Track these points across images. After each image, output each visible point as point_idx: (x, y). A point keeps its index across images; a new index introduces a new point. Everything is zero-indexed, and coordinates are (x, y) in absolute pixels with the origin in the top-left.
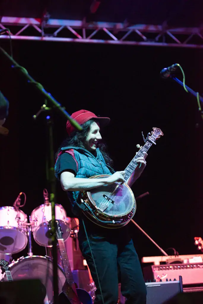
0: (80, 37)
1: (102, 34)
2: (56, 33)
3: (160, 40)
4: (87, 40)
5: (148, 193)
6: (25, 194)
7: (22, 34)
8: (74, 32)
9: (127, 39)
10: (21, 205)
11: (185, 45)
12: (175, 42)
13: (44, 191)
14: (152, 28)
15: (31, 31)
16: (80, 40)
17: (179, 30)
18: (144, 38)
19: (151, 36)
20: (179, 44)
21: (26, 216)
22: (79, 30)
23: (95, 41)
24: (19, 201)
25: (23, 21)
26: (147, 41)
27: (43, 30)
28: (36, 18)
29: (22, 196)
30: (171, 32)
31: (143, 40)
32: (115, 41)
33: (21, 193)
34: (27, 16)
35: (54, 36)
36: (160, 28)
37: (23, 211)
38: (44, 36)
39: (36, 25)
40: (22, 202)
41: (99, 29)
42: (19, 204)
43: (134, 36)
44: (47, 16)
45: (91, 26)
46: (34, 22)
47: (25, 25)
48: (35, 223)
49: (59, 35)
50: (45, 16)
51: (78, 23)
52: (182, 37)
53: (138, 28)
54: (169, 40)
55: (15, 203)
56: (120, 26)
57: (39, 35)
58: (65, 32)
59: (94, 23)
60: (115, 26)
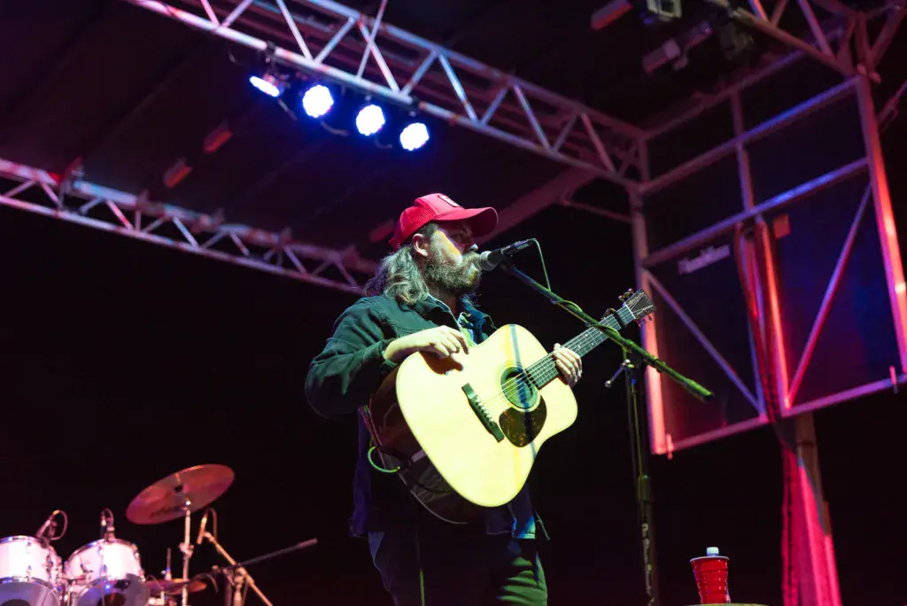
0: (128, 225)
1: (169, 229)
2: (85, 208)
3: (273, 261)
4: (143, 235)
5: (314, 541)
6: (65, 516)
7: (17, 197)
8: (119, 213)
9: (214, 247)
10: (55, 536)
11: (314, 279)
12: (295, 269)
13: (103, 513)
14: (261, 237)
15: (36, 194)
16: (129, 230)
17: (308, 250)
18: (245, 251)
19: (257, 250)
20: (302, 274)
21: (60, 561)
22: (129, 213)
23: (156, 239)
24: (53, 527)
25: (23, 171)
26: (248, 257)
27: (62, 198)
28: (50, 172)
29: (58, 518)
30: (294, 252)
31: (240, 254)
32: (192, 246)
33: (56, 512)
34: (34, 164)
35: (81, 214)
36: (274, 238)
37: (55, 549)
38: (62, 210)
39: (50, 186)
40: (58, 530)
41: (166, 217)
42: (52, 533)
43: (226, 244)
44: (79, 172)
45: (152, 209)
46: (45, 179)
47: (27, 180)
48: (88, 576)
49: (90, 214)
50: (74, 172)
51: (129, 200)
52: (310, 263)
53: (237, 232)
54: (288, 264)
55: (43, 530)
56: (206, 221)
57: (52, 205)
58: (102, 211)
59: (159, 205)
60: (197, 220)
